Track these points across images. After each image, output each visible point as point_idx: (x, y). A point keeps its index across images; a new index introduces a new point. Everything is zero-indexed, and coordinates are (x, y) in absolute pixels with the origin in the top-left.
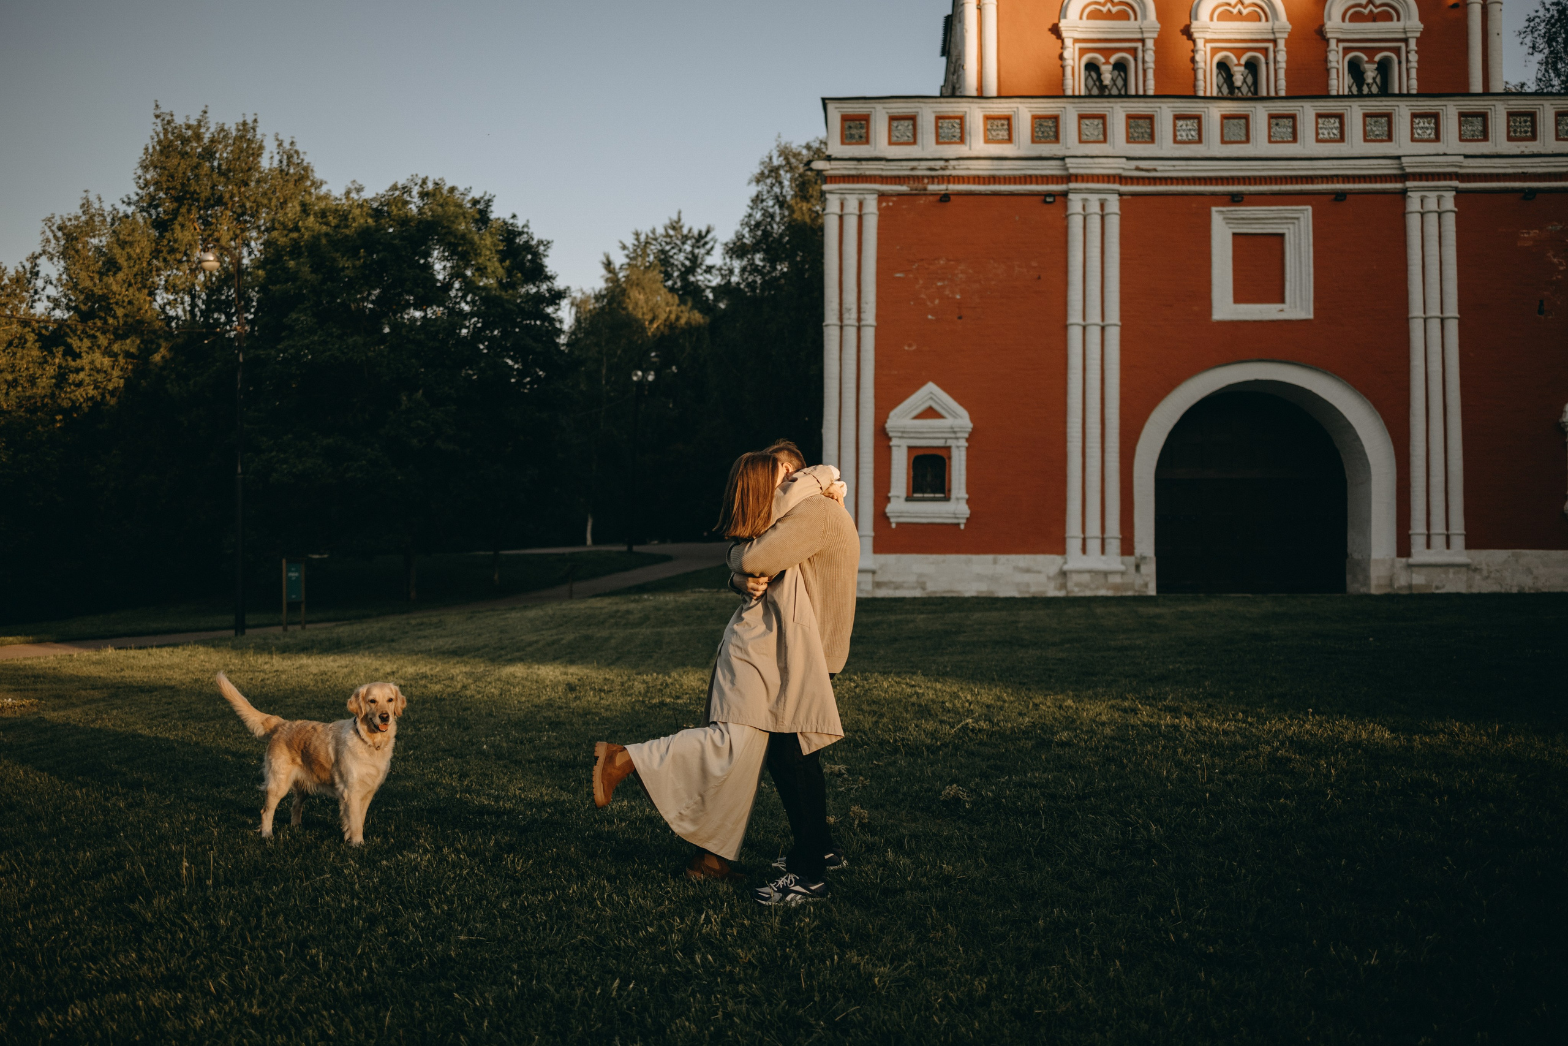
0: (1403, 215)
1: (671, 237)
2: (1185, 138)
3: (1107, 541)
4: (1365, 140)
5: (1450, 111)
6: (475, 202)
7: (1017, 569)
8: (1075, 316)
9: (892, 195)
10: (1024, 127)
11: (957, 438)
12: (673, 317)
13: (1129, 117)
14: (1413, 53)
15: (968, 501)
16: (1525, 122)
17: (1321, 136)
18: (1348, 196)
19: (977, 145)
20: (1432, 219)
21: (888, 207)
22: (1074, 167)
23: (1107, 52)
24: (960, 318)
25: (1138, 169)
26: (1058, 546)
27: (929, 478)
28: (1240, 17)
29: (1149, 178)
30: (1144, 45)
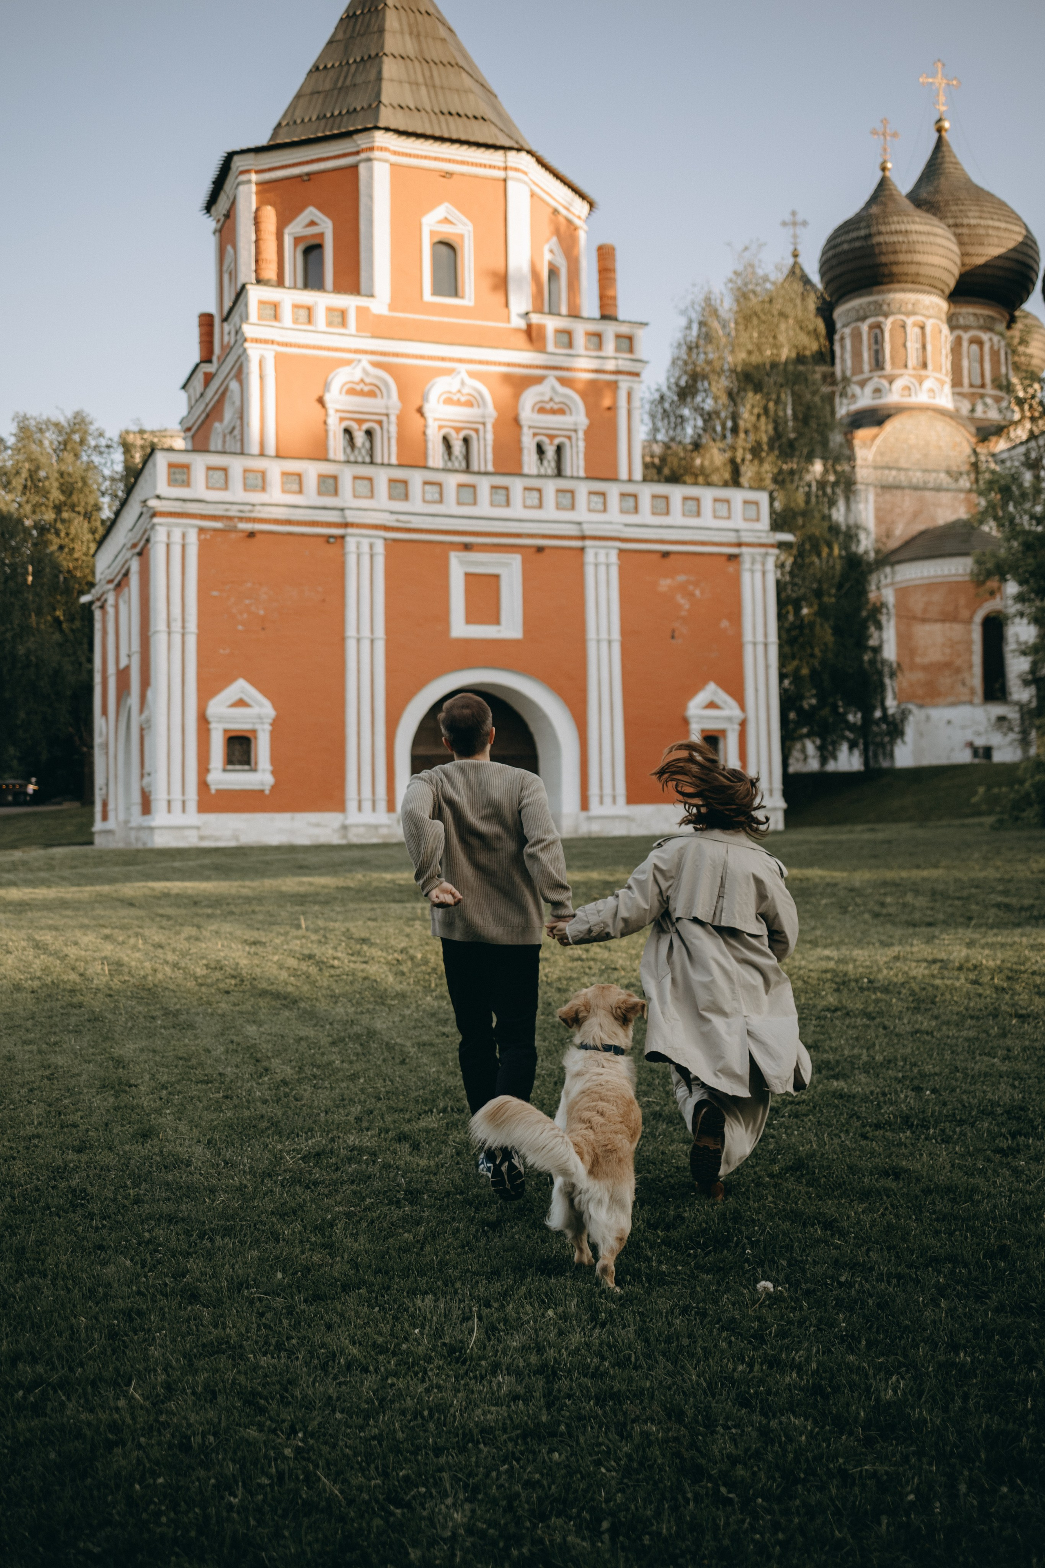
0: (582, 565)
2: (431, 499)
3: (377, 801)
4: (557, 509)
5: (614, 491)
7: (310, 824)
8: (351, 631)
9: (209, 530)
10: (311, 482)
11: (263, 723)
13: (390, 481)
14: (581, 440)
15: (273, 772)
16: (661, 501)
17: (527, 504)
18: (546, 550)
19: (276, 494)
20: (602, 569)
21: (205, 539)
22: (351, 517)
23: (360, 422)
24: (263, 629)
26: (339, 805)
27: (239, 754)
28: (458, 403)
29: (405, 528)
30: (388, 419)
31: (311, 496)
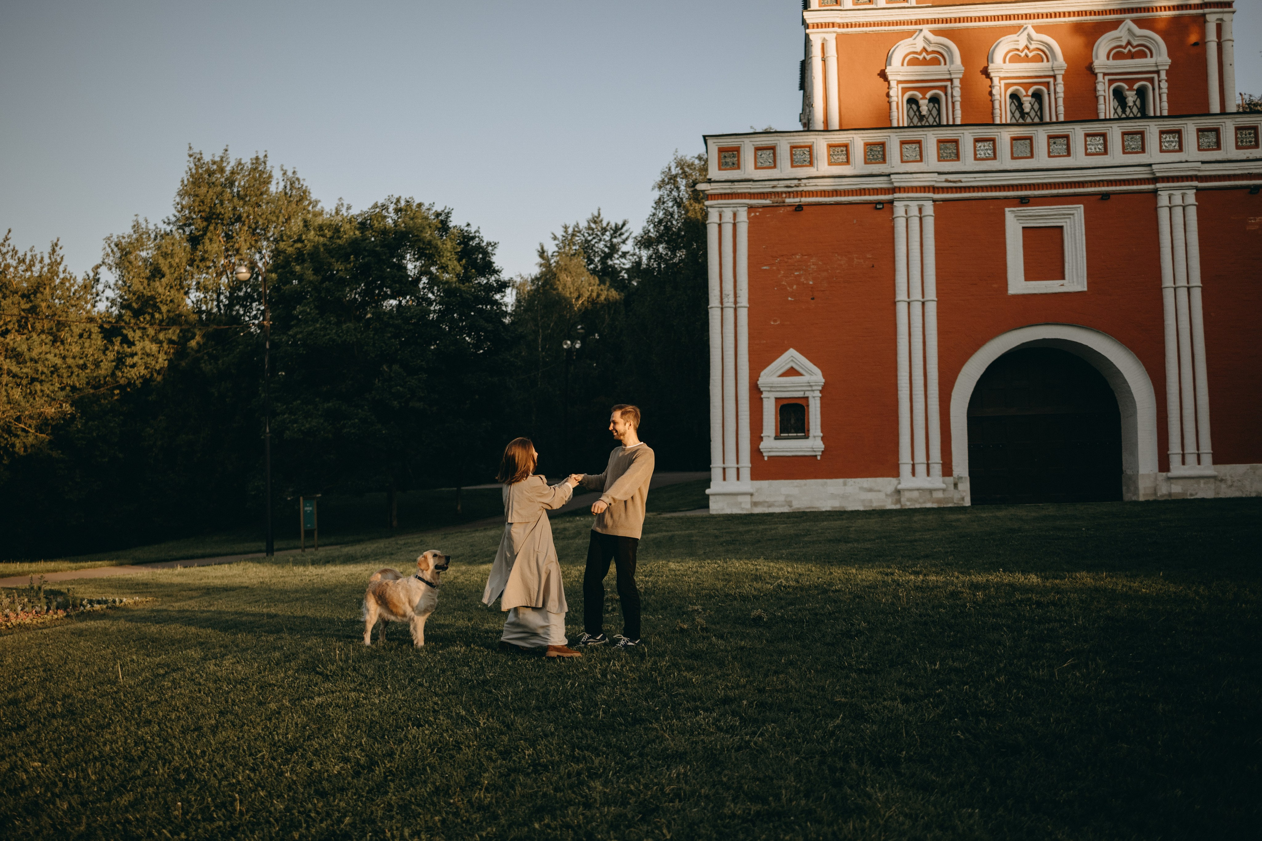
0: (1156, 209)
1: (593, 229)
2: (983, 156)
3: (931, 466)
4: (1124, 153)
5: (1190, 127)
6: (438, 215)
7: (861, 488)
8: (901, 295)
9: (758, 207)
10: (858, 152)
11: (813, 391)
12: (595, 295)
13: (940, 141)
14: (1164, 81)
15: (823, 438)
16: (1250, 134)
17: (1089, 151)
18: (1112, 196)
19: (823, 167)
20: (1178, 212)
21: (755, 216)
22: (897, 180)
23: (924, 90)
24: (813, 299)
25: (947, 181)
26: (894, 471)
27: (793, 421)
28: (1027, 59)
29: (956, 188)
30: (952, 84)
31: (858, 165)
